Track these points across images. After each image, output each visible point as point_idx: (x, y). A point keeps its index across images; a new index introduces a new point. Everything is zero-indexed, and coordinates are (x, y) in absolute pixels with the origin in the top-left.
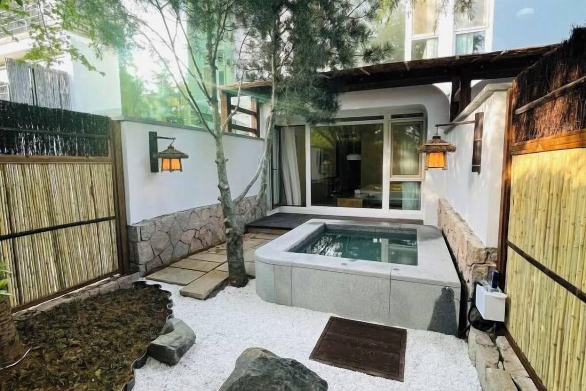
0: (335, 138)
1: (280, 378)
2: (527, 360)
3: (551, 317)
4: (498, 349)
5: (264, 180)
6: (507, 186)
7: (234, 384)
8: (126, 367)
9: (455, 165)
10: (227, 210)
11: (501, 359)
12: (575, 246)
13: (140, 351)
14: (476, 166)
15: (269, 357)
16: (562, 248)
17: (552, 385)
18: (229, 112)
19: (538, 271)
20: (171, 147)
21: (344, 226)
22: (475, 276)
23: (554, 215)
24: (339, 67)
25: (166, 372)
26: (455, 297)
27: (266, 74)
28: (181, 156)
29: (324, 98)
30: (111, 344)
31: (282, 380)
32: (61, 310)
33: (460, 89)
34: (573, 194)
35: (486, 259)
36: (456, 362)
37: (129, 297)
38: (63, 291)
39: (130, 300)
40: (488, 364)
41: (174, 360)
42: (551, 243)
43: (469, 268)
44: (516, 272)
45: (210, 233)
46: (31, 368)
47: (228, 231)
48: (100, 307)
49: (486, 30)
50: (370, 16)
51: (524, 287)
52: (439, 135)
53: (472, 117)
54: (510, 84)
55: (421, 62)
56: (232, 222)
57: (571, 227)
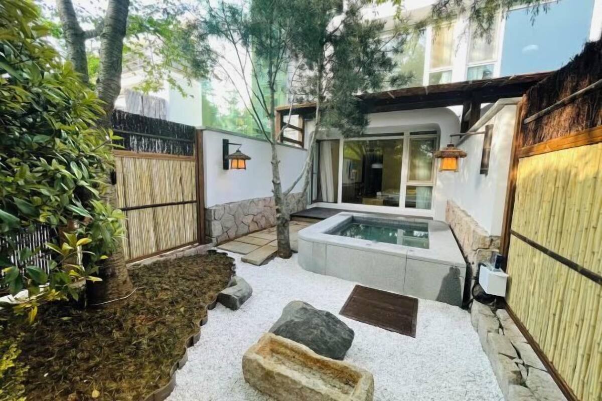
0: (361, 150)
1: (317, 324)
2: (525, 328)
3: (552, 291)
4: (498, 319)
5: (307, 178)
6: (513, 184)
7: (281, 326)
8: (201, 307)
9: (463, 172)
10: (278, 200)
11: (501, 327)
12: (579, 229)
13: (212, 297)
14: (484, 169)
15: (308, 308)
16: (566, 232)
17: (549, 349)
18: (281, 127)
19: (540, 253)
20: (238, 151)
21: (368, 218)
22: (480, 259)
23: (559, 204)
24: (370, 91)
25: (230, 314)
26: (461, 275)
27: (311, 98)
28: (246, 158)
29: (356, 115)
30: (191, 290)
31: (319, 325)
32: (157, 265)
33: (470, 110)
34: (579, 186)
35: (490, 245)
36: (460, 327)
37: (205, 260)
38: (159, 252)
39: (205, 262)
40: (490, 330)
41: (236, 306)
42: (555, 228)
43: (474, 252)
44: (518, 256)
45: (264, 219)
46: (137, 301)
47: (278, 215)
48: (184, 265)
49: (494, 63)
50: (396, 51)
51: (525, 267)
52: (452, 143)
53: (483, 129)
54: (520, 99)
55: (438, 86)
56: (282, 208)
57: (576, 214)
